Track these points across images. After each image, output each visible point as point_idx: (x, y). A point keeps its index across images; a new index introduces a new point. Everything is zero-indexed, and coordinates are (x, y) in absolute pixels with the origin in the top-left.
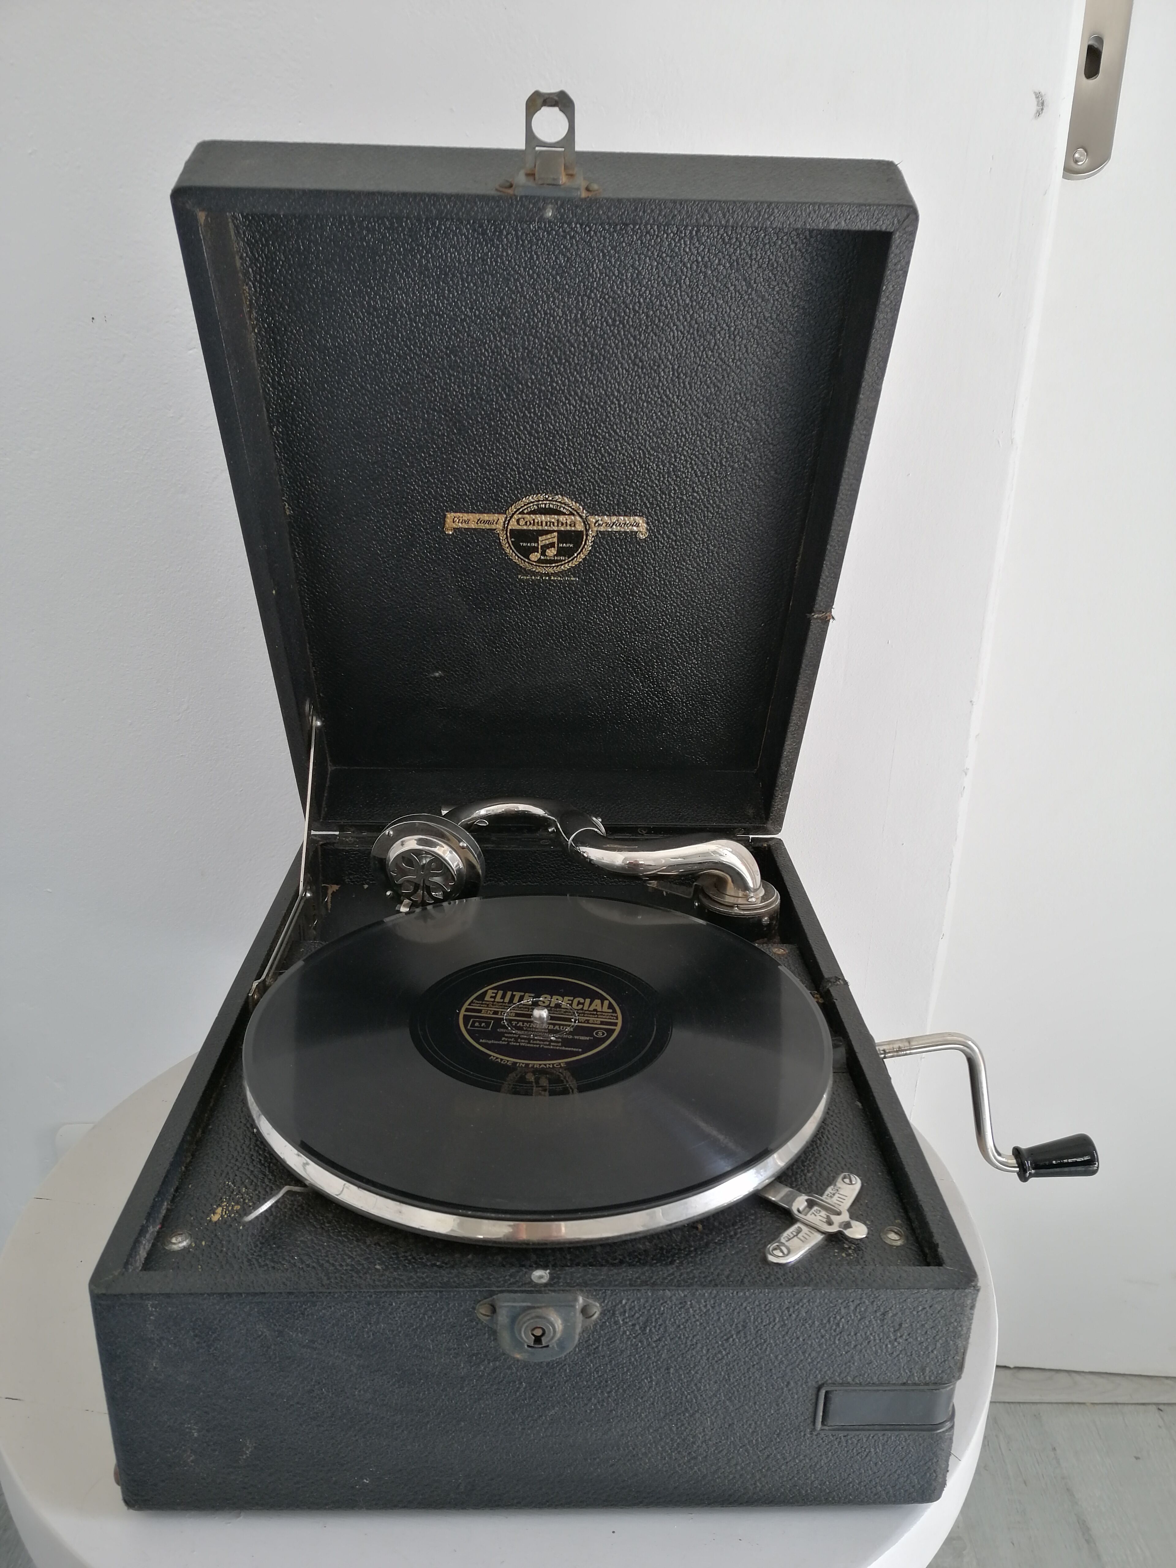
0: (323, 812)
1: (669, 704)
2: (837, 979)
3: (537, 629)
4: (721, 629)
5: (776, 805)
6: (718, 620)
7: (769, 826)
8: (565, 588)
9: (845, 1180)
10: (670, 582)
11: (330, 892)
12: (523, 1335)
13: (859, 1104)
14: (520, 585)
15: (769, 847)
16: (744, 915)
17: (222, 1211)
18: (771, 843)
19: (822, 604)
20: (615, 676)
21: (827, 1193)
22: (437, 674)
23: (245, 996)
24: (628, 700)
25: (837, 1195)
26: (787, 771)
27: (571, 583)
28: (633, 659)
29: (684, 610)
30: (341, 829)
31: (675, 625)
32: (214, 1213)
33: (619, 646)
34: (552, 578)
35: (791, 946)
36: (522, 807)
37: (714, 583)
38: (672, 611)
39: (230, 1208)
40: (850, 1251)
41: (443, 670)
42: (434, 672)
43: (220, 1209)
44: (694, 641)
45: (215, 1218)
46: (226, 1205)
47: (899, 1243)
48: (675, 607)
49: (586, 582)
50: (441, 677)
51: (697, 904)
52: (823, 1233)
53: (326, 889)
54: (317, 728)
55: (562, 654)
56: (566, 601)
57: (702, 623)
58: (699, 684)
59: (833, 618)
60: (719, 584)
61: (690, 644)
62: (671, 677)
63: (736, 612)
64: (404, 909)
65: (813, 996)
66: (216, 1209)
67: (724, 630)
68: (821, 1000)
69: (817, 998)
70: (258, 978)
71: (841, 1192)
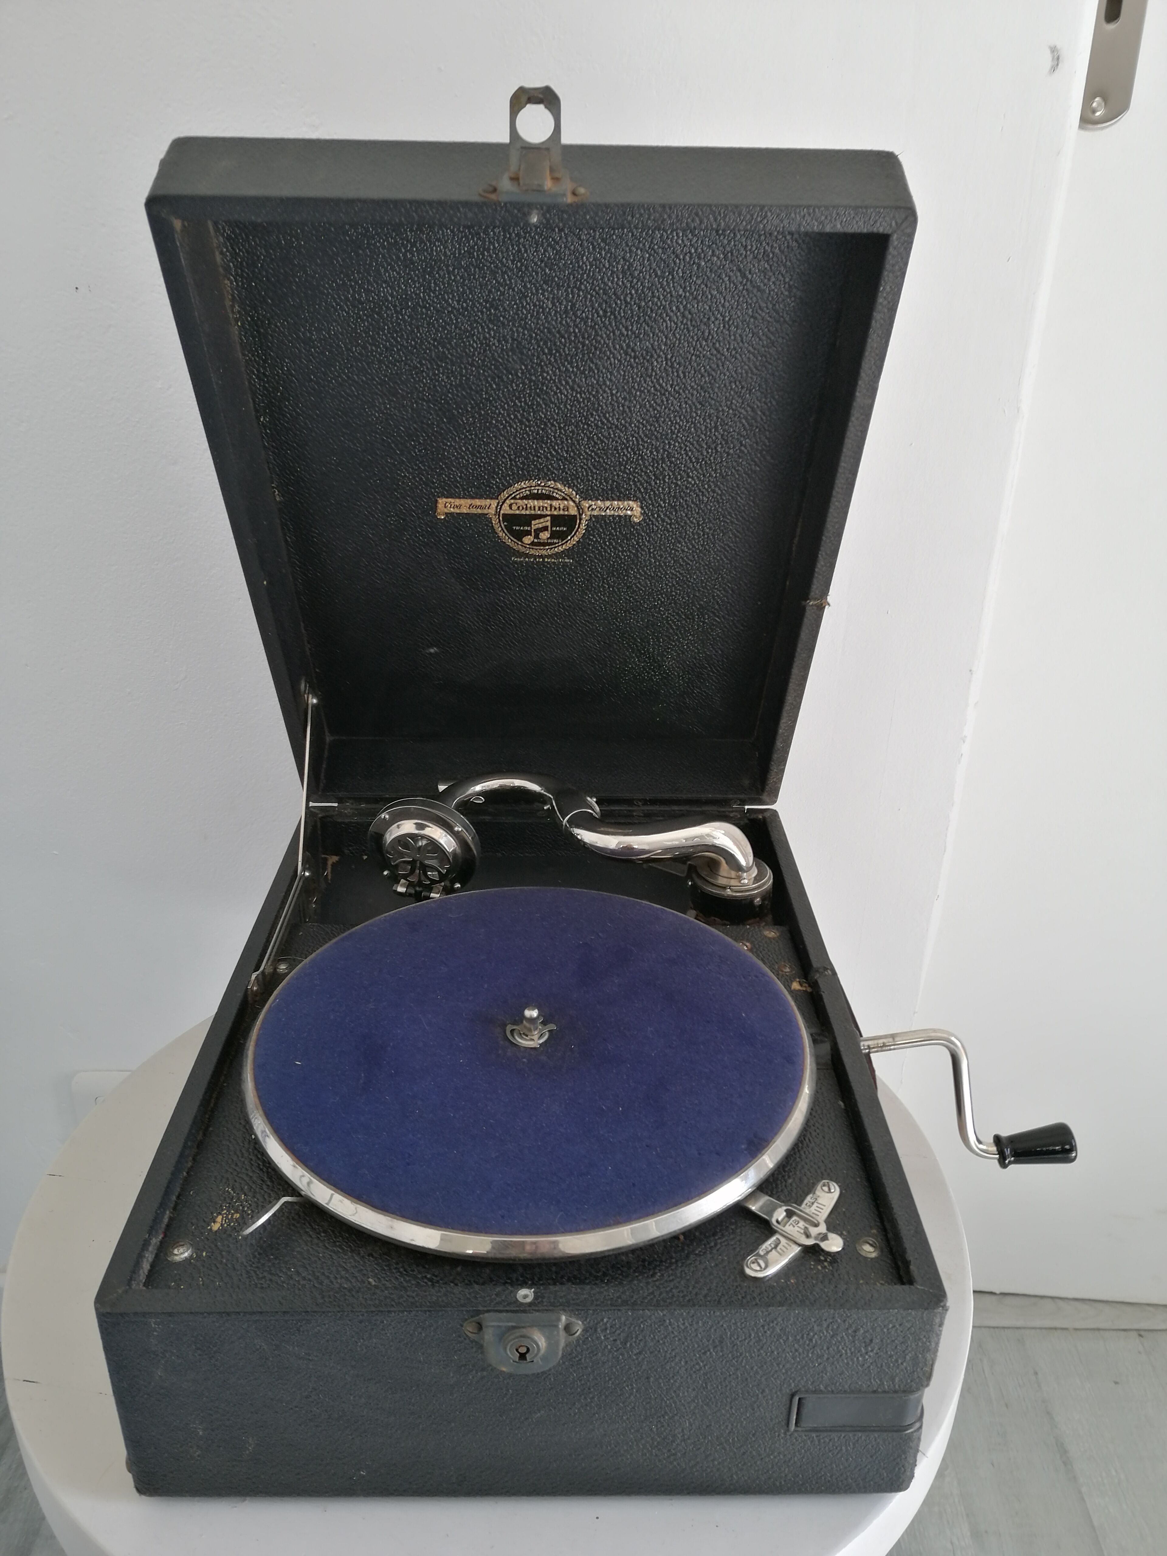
0: (322, 785)
1: (665, 678)
2: (826, 969)
3: (531, 609)
4: (717, 607)
5: (772, 779)
6: (714, 599)
7: (765, 797)
8: (559, 569)
9: (824, 1188)
10: (665, 563)
11: (330, 862)
12: (509, 1353)
13: (841, 1103)
14: (514, 566)
15: (764, 818)
16: (735, 897)
17: (222, 1219)
18: (767, 815)
19: (817, 592)
20: (611, 652)
21: (805, 1202)
22: (432, 651)
23: (244, 988)
24: (625, 674)
25: (816, 1204)
26: (783, 747)
27: (565, 565)
28: (629, 635)
29: (679, 590)
30: (340, 801)
31: (670, 604)
32: (215, 1222)
33: (614, 623)
34: (546, 560)
35: (782, 928)
36: (518, 782)
37: (710, 563)
38: (667, 591)
39: (230, 1216)
40: (826, 1264)
41: (438, 647)
42: (429, 647)
43: (220, 1217)
44: (690, 619)
45: (216, 1227)
46: (226, 1214)
47: (874, 1255)
48: (670, 587)
49: (580, 564)
50: (436, 652)
51: (690, 883)
52: (799, 1245)
53: (326, 860)
54: (313, 705)
55: (557, 631)
56: (560, 582)
57: (697, 601)
58: (695, 658)
59: (829, 605)
60: (715, 565)
61: (686, 622)
62: (668, 652)
63: (732, 591)
64: (401, 889)
65: (801, 985)
66: (216, 1217)
67: (720, 608)
68: (809, 990)
69: (805, 987)
70: (257, 969)
71: (820, 1201)
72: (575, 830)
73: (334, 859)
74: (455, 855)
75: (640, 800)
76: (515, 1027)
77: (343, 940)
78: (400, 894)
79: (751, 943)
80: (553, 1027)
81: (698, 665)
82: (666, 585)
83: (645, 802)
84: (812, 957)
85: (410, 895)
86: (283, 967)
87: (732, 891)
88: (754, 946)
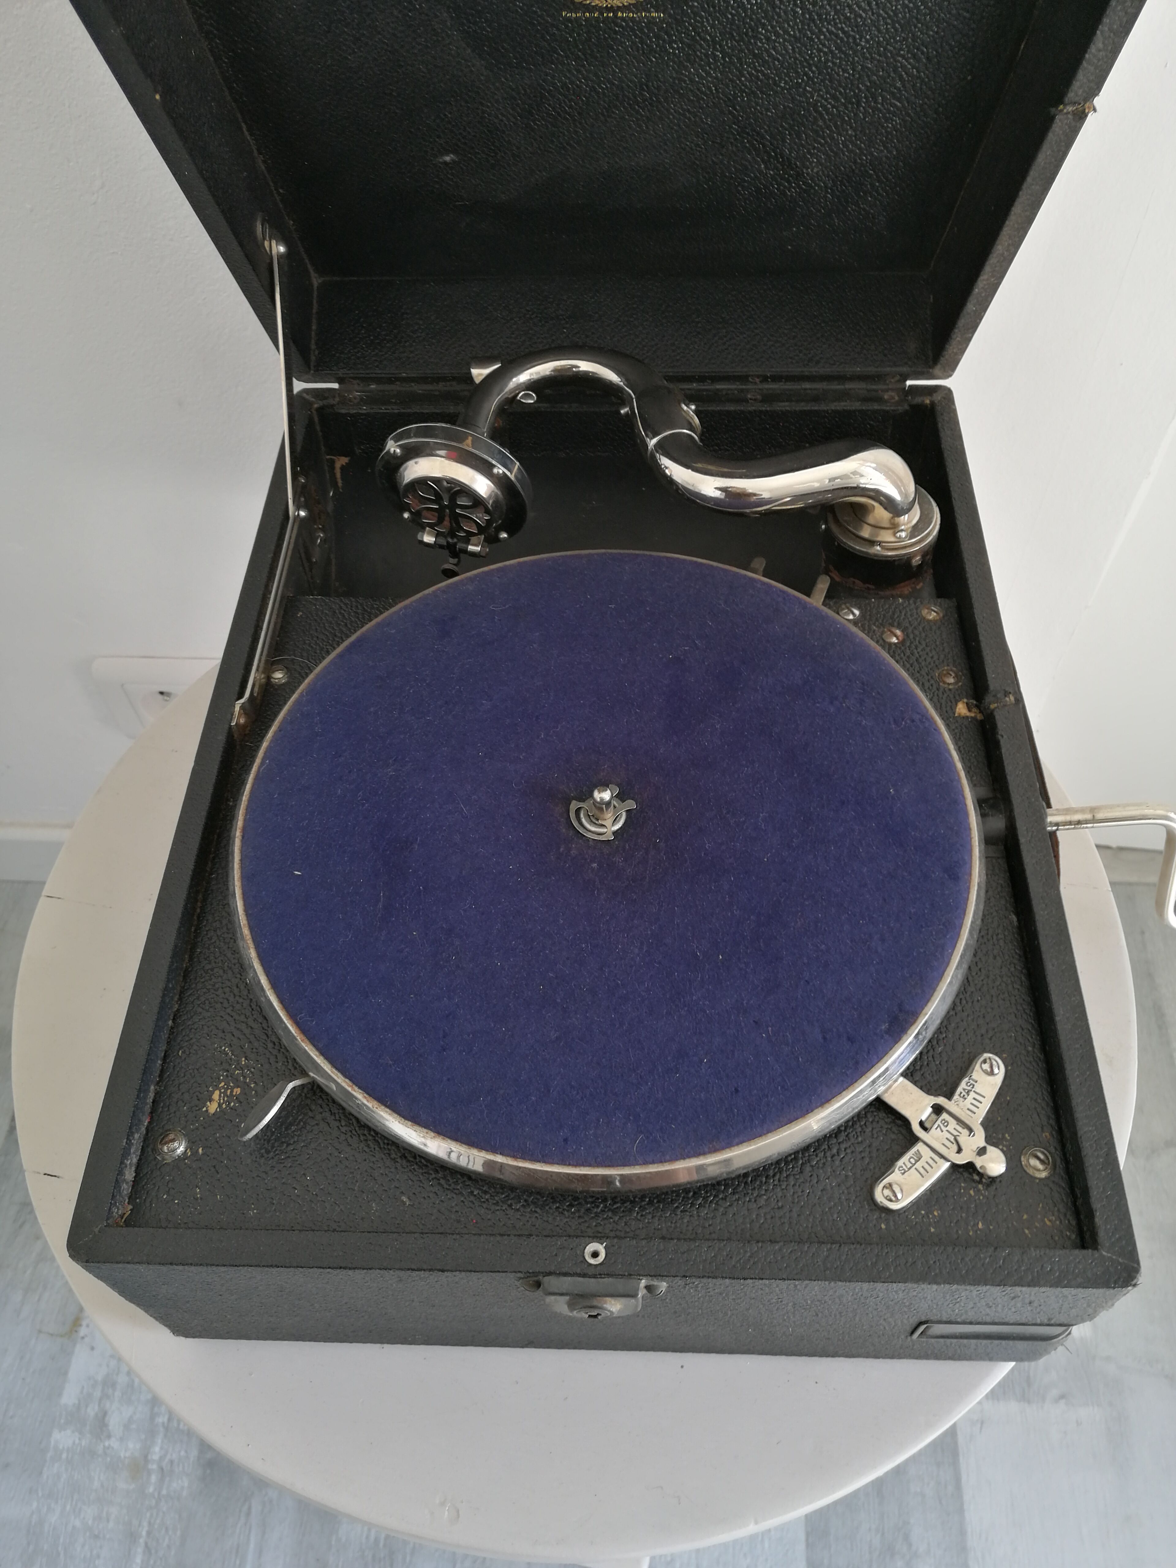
0: (313, 358)
1: (805, 191)
2: (1007, 694)
3: (598, 93)
4: (899, 84)
6: (895, 71)
7: (937, 370)
8: (640, 32)
9: (983, 1066)
10: (819, 15)
11: (338, 465)
12: (576, 1313)
14: (567, 27)
15: (933, 404)
16: (887, 556)
17: (220, 1096)
19: (1080, 92)
20: (722, 155)
21: (959, 1090)
22: (448, 159)
23: (227, 726)
24: (743, 187)
25: (972, 1094)
27: (651, 22)
28: (754, 130)
29: (840, 58)
30: (340, 381)
31: (823, 81)
32: (211, 1100)
33: (730, 113)
34: (620, 14)
35: (946, 602)
36: (585, 366)
37: (896, 15)
38: (820, 60)
39: (229, 1091)
40: (980, 1186)
41: (455, 152)
42: (442, 155)
43: (217, 1093)
44: (852, 103)
45: (213, 1107)
46: (223, 1087)
48: (825, 54)
49: (676, 19)
50: (454, 161)
51: (823, 527)
52: (946, 1162)
53: (332, 462)
54: (280, 256)
55: (640, 126)
56: (643, 49)
57: (868, 76)
58: (855, 162)
59: (1095, 110)
60: (904, 17)
61: (846, 108)
62: (812, 154)
63: (928, 58)
64: (429, 539)
65: (970, 711)
66: (213, 1093)
67: (904, 86)
68: (980, 717)
69: (975, 713)
70: (240, 695)
71: (978, 1088)
72: (665, 462)
73: (343, 461)
74: (496, 502)
75: (758, 377)
76: (581, 805)
77: (349, 649)
78: (428, 545)
79: (903, 631)
80: (631, 804)
81: (857, 171)
82: (820, 51)
83: (765, 379)
84: (991, 675)
85: (441, 547)
86: (279, 676)
87: (882, 547)
88: (908, 635)
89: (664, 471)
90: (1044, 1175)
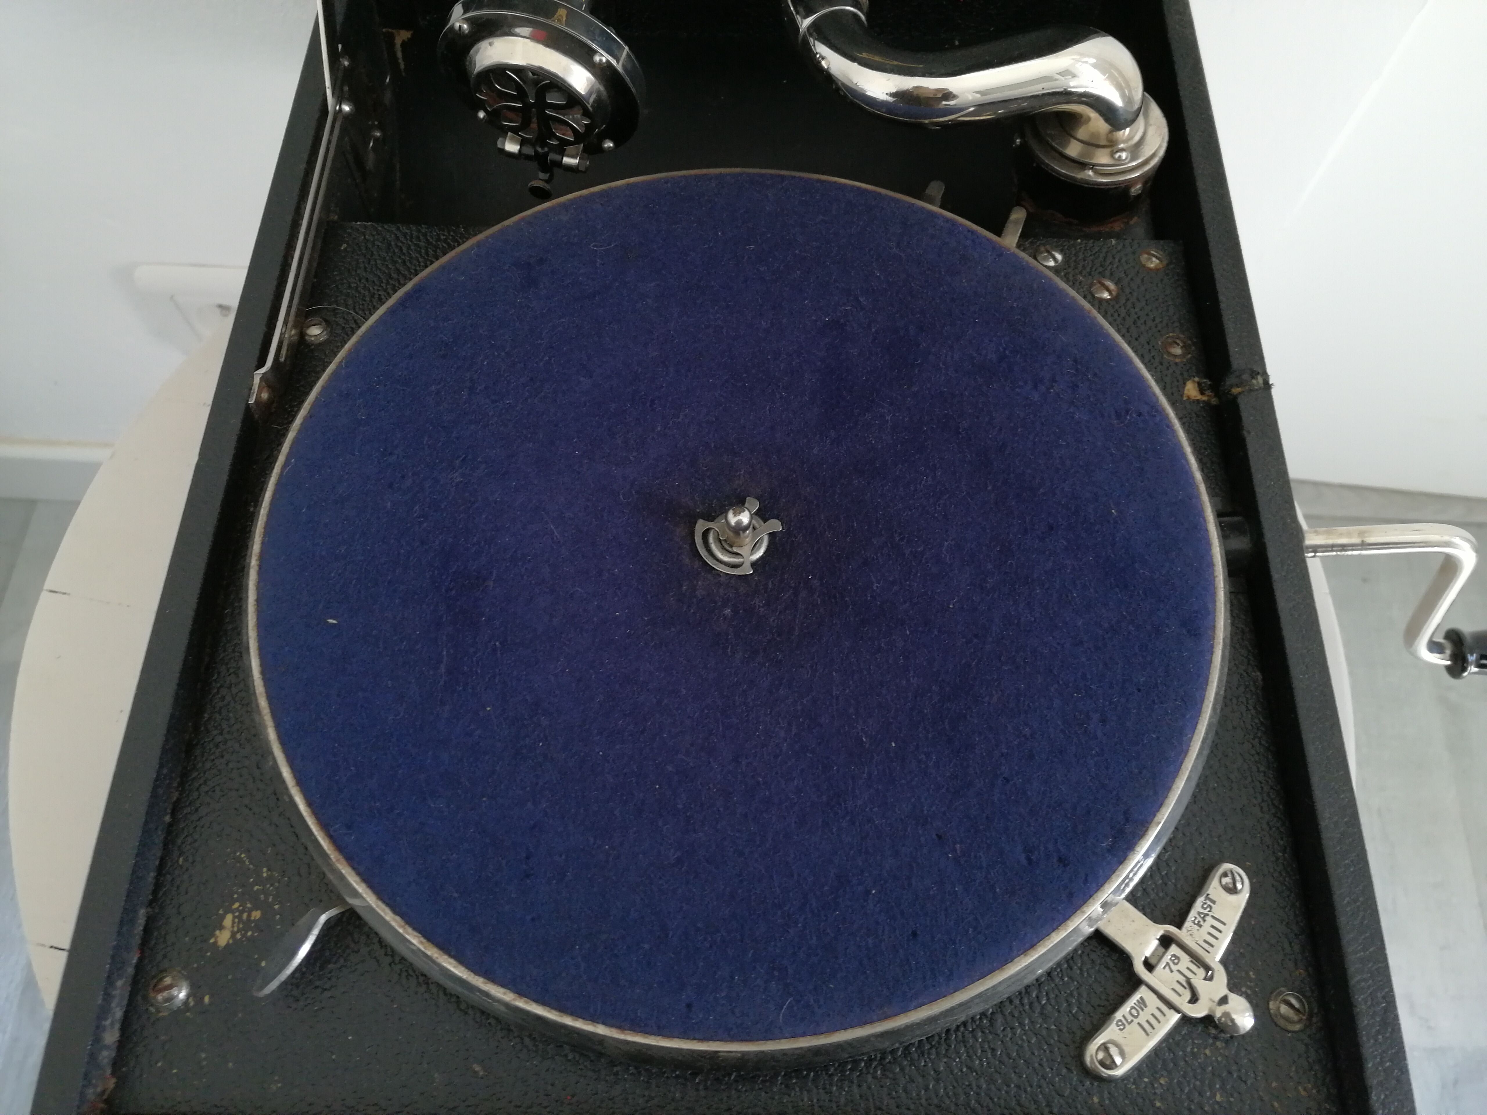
2: (1254, 374)
9: (1223, 880)
11: (398, 41)
13: (1258, 675)
16: (1102, 184)
17: (233, 923)
21: (1193, 914)
23: (243, 407)
25: (1209, 920)
32: (221, 928)
35: (1172, 250)
39: (245, 916)
43: (229, 918)
45: (223, 938)
46: (237, 909)
47: (1294, 1027)
51: (1018, 141)
52: (1176, 1012)
53: (391, 38)
64: (512, 147)
65: (1202, 393)
66: (223, 917)
68: (1214, 401)
69: (1208, 396)
70: (261, 363)
71: (1217, 911)
72: (821, 49)
73: (402, 36)
74: (598, 101)
76: (710, 525)
77: (402, 303)
78: (510, 155)
79: (1116, 284)
80: (776, 525)
84: (1231, 346)
85: (528, 157)
86: (315, 331)
87: (1096, 172)
88: (1122, 289)
89: (820, 62)
90: (1297, 1027)
